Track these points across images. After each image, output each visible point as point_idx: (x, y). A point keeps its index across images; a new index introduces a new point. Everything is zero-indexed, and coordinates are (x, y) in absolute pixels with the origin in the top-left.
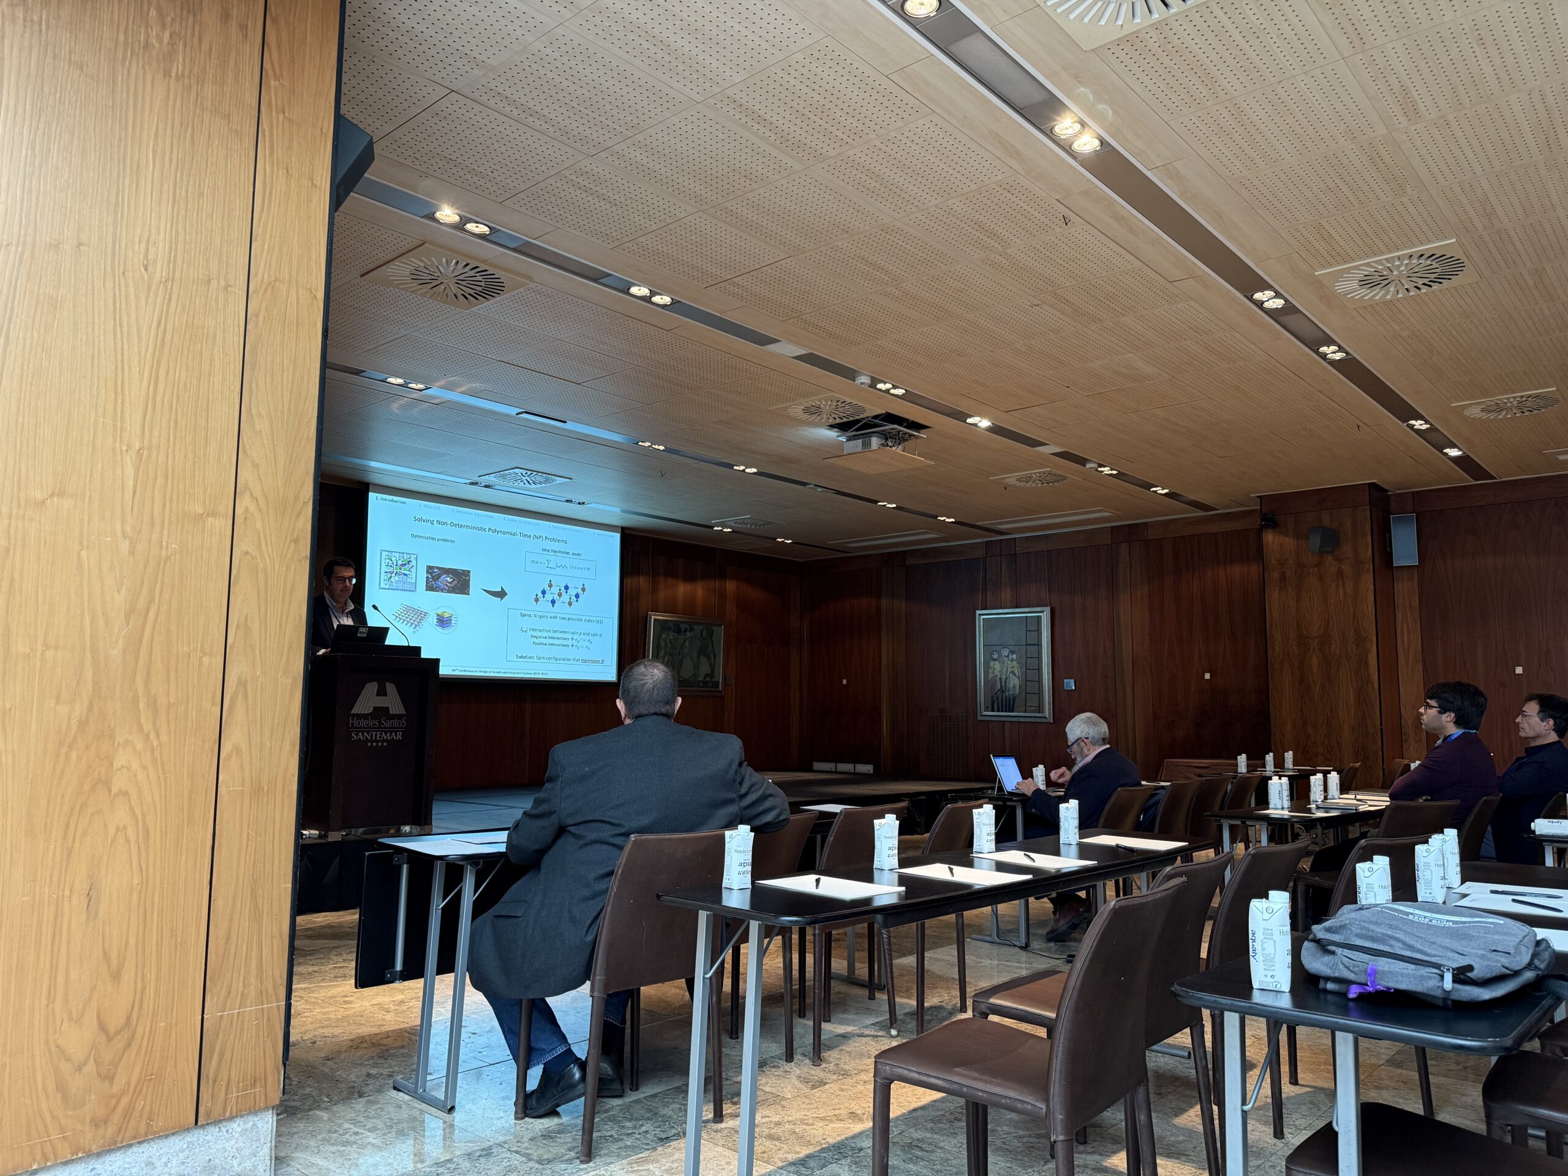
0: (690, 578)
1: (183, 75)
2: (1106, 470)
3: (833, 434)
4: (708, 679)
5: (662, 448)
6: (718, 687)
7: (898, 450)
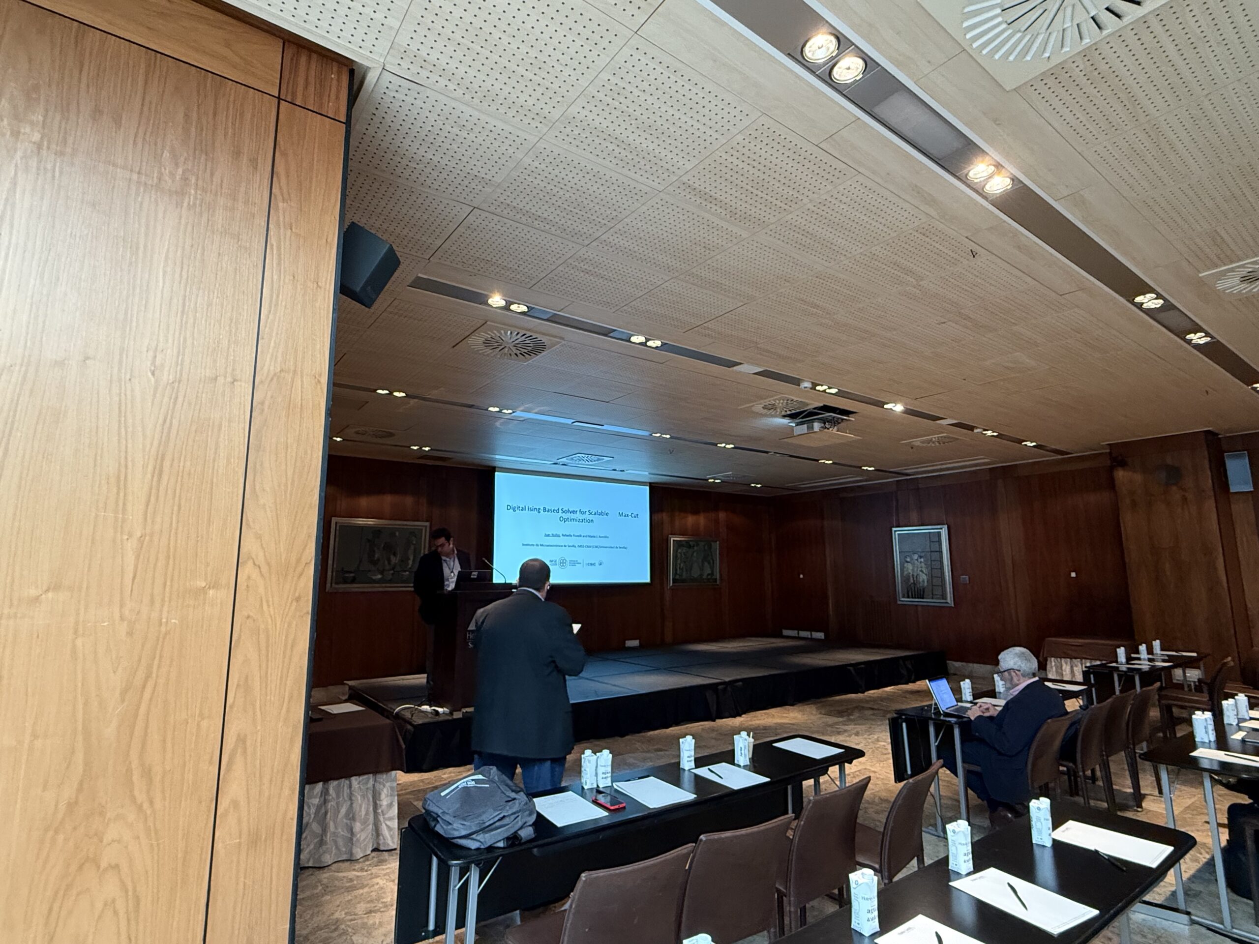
0: (696, 512)
1: (194, 204)
2: (989, 433)
3: (786, 421)
4: (709, 577)
5: (668, 436)
6: (716, 582)
7: (834, 430)
